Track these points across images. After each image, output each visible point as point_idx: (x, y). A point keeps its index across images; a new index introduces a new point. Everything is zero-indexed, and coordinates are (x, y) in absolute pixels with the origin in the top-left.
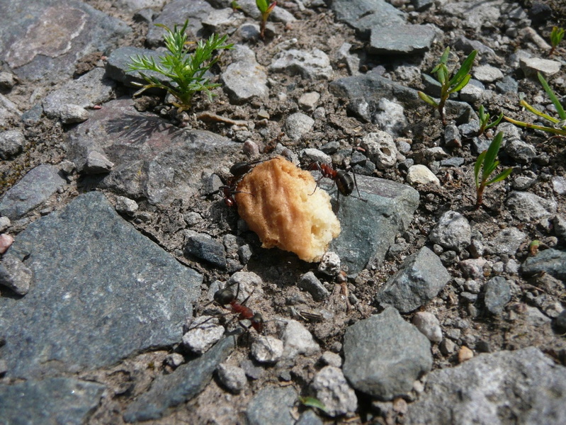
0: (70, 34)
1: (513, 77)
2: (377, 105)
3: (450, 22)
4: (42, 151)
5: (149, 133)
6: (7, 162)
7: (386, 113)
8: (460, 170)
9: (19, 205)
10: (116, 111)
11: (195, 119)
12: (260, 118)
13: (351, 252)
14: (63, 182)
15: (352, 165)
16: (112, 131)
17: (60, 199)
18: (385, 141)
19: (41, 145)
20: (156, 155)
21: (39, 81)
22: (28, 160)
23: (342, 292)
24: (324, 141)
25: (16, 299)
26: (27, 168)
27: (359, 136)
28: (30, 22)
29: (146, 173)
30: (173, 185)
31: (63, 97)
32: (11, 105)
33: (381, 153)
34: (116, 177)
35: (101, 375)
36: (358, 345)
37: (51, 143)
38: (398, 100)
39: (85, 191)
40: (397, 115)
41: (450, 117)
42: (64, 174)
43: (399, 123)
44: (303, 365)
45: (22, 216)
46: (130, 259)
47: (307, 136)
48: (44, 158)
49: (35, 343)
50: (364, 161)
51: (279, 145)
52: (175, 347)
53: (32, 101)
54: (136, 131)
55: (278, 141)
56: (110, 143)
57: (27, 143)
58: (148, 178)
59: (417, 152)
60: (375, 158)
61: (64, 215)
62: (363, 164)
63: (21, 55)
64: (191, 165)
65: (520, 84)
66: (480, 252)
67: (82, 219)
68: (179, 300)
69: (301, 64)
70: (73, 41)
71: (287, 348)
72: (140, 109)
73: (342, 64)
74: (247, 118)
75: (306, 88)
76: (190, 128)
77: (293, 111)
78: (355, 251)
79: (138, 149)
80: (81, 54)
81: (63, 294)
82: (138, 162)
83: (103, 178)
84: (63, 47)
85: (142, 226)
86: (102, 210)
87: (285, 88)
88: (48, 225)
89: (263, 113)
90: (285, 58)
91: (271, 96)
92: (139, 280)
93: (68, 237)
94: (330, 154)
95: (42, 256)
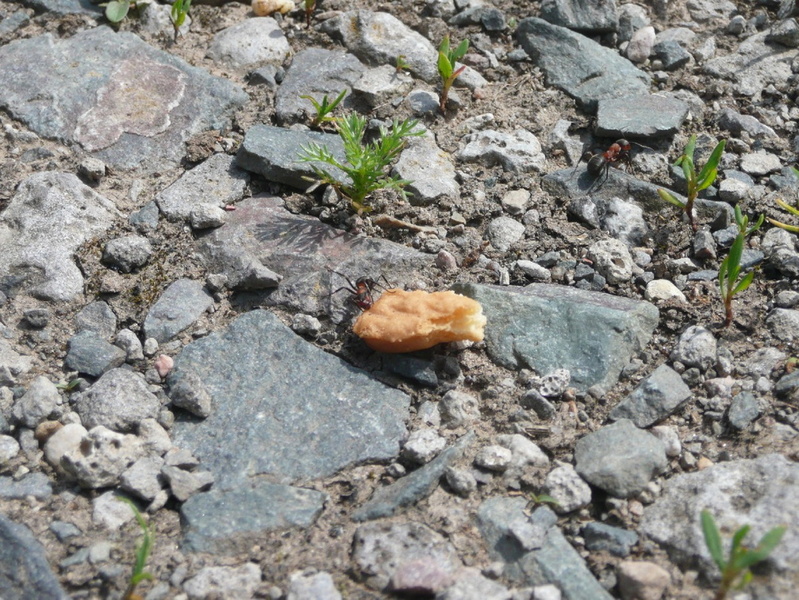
2: (607, 206)
3: (714, 87)
4: (175, 263)
5: (318, 240)
6: (131, 276)
7: (619, 216)
8: (712, 284)
9: (167, 325)
10: (260, 213)
11: (370, 224)
12: (454, 223)
13: (579, 370)
14: (211, 300)
15: (577, 279)
16: (265, 239)
17: (213, 320)
18: (617, 250)
19: (172, 255)
20: (336, 265)
21: (134, 170)
22: (161, 273)
24: (539, 252)
26: (162, 283)
27: (584, 246)
28: (98, 82)
29: (327, 287)
32: (109, 203)
33: (612, 264)
34: (288, 292)
37: (185, 253)
38: (636, 199)
39: (244, 310)
40: (633, 219)
41: (703, 221)
42: (211, 290)
43: (636, 230)
45: (171, 339)
47: (518, 245)
48: (179, 271)
50: (592, 275)
51: (482, 257)
53: (134, 198)
54: (299, 238)
55: (481, 251)
56: (267, 253)
59: (659, 264)
60: (605, 270)
62: (590, 278)
63: (100, 132)
67: (254, 339)
68: (389, 418)
69: (502, 151)
70: (171, 113)
71: (516, 455)
72: (295, 210)
73: (558, 151)
74: (435, 223)
75: (511, 184)
76: (365, 235)
77: (496, 215)
78: (584, 369)
79: (311, 259)
80: (187, 133)
81: (255, 414)
82: (315, 274)
83: (269, 294)
84: (159, 122)
85: (328, 347)
86: (277, 330)
87: (481, 184)
88: (211, 347)
89: (457, 217)
90: (478, 142)
91: (463, 195)
92: (341, 399)
93: (242, 358)
94: (548, 267)
95: (215, 379)
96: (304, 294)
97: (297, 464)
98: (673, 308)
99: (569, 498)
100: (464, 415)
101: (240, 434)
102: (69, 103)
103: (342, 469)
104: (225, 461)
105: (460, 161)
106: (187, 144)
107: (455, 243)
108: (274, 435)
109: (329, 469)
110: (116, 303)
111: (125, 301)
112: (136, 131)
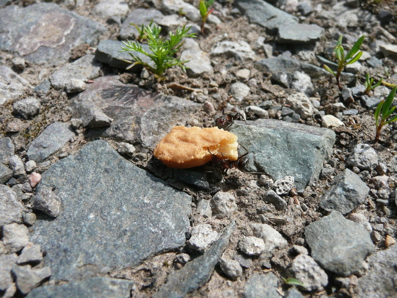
0: (64, 32)
1: (377, 57)
2: (292, 76)
3: (328, 23)
4: (54, 113)
5: (136, 97)
6: (28, 121)
7: (300, 81)
8: (358, 117)
9: (42, 152)
10: (106, 84)
11: (166, 88)
12: (212, 86)
13: (297, 174)
14: (73, 134)
15: (283, 116)
16: (106, 97)
17: (72, 147)
18: (305, 99)
19: (53, 108)
20: (145, 112)
21: (43, 64)
22: (45, 119)
23: (295, 202)
24: (260, 101)
25: (49, 221)
26: (44, 125)
27: (283, 97)
28: (32, 24)
29: (139, 125)
30: (158, 133)
31: (65, 74)
32: (24, 81)
33: (303, 107)
34: (116, 129)
35: (128, 273)
36: (319, 238)
37: (61, 107)
38: (306, 73)
39: (91, 140)
40: (307, 82)
41: (343, 83)
42: (73, 129)
43: (309, 88)
44: (279, 256)
45: (45, 160)
46: (136, 187)
47: (248, 98)
48: (56, 117)
49: (71, 253)
50: (292, 113)
51: (229, 105)
52: (182, 249)
53: (40, 78)
54: (125, 96)
55: (228, 101)
56: (106, 105)
57: (42, 107)
58: (140, 129)
59: (327, 106)
60: (299, 111)
61: (79, 157)
62: (291, 115)
63: (28, 46)
64: (169, 119)
65: (383, 61)
66: (385, 171)
67: (93, 159)
68: (178, 214)
69: (234, 51)
70: (66, 36)
71: (268, 243)
72: (124, 81)
73: (261, 51)
74: (202, 87)
75: (240, 66)
76: (163, 94)
77: (233, 82)
78: (300, 174)
79: (130, 108)
80: (73, 45)
81: (88, 215)
82: (132, 117)
83: (105, 130)
84: (59, 40)
85: (140, 163)
86: (109, 153)
87: (224, 67)
88: (67, 165)
89: (213, 83)
90: (221, 47)
91: (215, 73)
92: (146, 201)
93: (85, 173)
94: (266, 109)
95: (66, 188)
96: (125, 130)
97: (113, 256)
98: (343, 132)
99: (311, 281)
100: (228, 209)
101: (77, 230)
102: (16, 33)
103: (145, 259)
104: (63, 254)
105: (213, 56)
106: (72, 50)
107: (213, 97)
108: (99, 232)
109: (136, 260)
110: (16, 138)
111: (21, 137)
112: (47, 45)
